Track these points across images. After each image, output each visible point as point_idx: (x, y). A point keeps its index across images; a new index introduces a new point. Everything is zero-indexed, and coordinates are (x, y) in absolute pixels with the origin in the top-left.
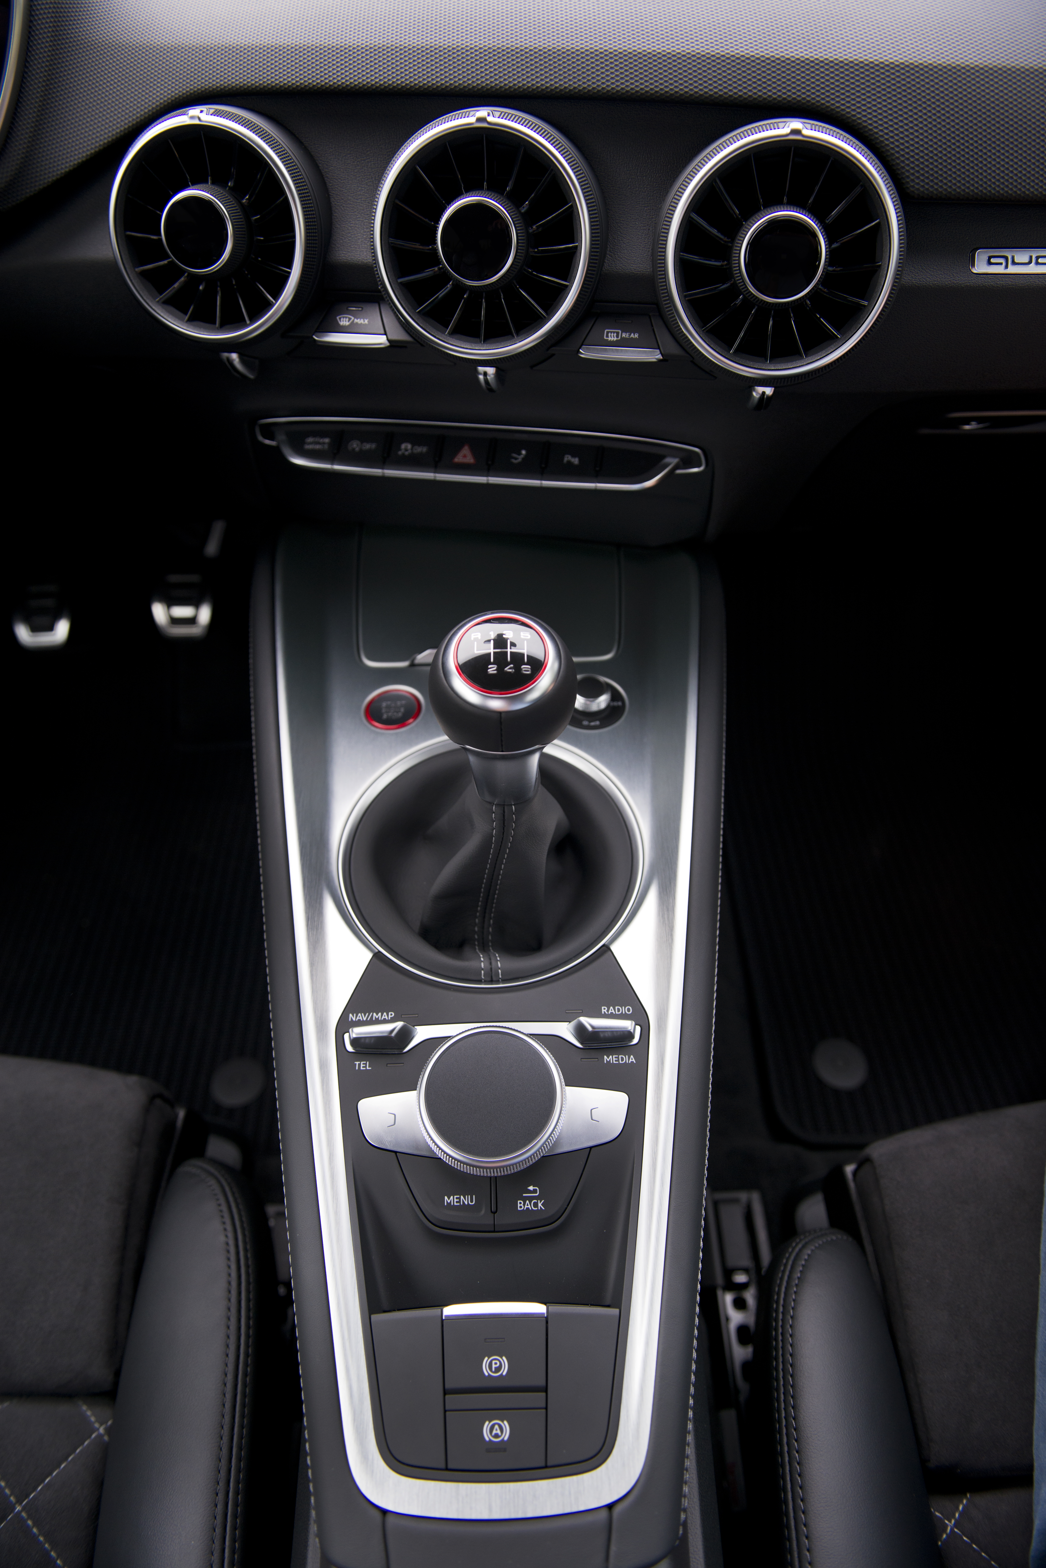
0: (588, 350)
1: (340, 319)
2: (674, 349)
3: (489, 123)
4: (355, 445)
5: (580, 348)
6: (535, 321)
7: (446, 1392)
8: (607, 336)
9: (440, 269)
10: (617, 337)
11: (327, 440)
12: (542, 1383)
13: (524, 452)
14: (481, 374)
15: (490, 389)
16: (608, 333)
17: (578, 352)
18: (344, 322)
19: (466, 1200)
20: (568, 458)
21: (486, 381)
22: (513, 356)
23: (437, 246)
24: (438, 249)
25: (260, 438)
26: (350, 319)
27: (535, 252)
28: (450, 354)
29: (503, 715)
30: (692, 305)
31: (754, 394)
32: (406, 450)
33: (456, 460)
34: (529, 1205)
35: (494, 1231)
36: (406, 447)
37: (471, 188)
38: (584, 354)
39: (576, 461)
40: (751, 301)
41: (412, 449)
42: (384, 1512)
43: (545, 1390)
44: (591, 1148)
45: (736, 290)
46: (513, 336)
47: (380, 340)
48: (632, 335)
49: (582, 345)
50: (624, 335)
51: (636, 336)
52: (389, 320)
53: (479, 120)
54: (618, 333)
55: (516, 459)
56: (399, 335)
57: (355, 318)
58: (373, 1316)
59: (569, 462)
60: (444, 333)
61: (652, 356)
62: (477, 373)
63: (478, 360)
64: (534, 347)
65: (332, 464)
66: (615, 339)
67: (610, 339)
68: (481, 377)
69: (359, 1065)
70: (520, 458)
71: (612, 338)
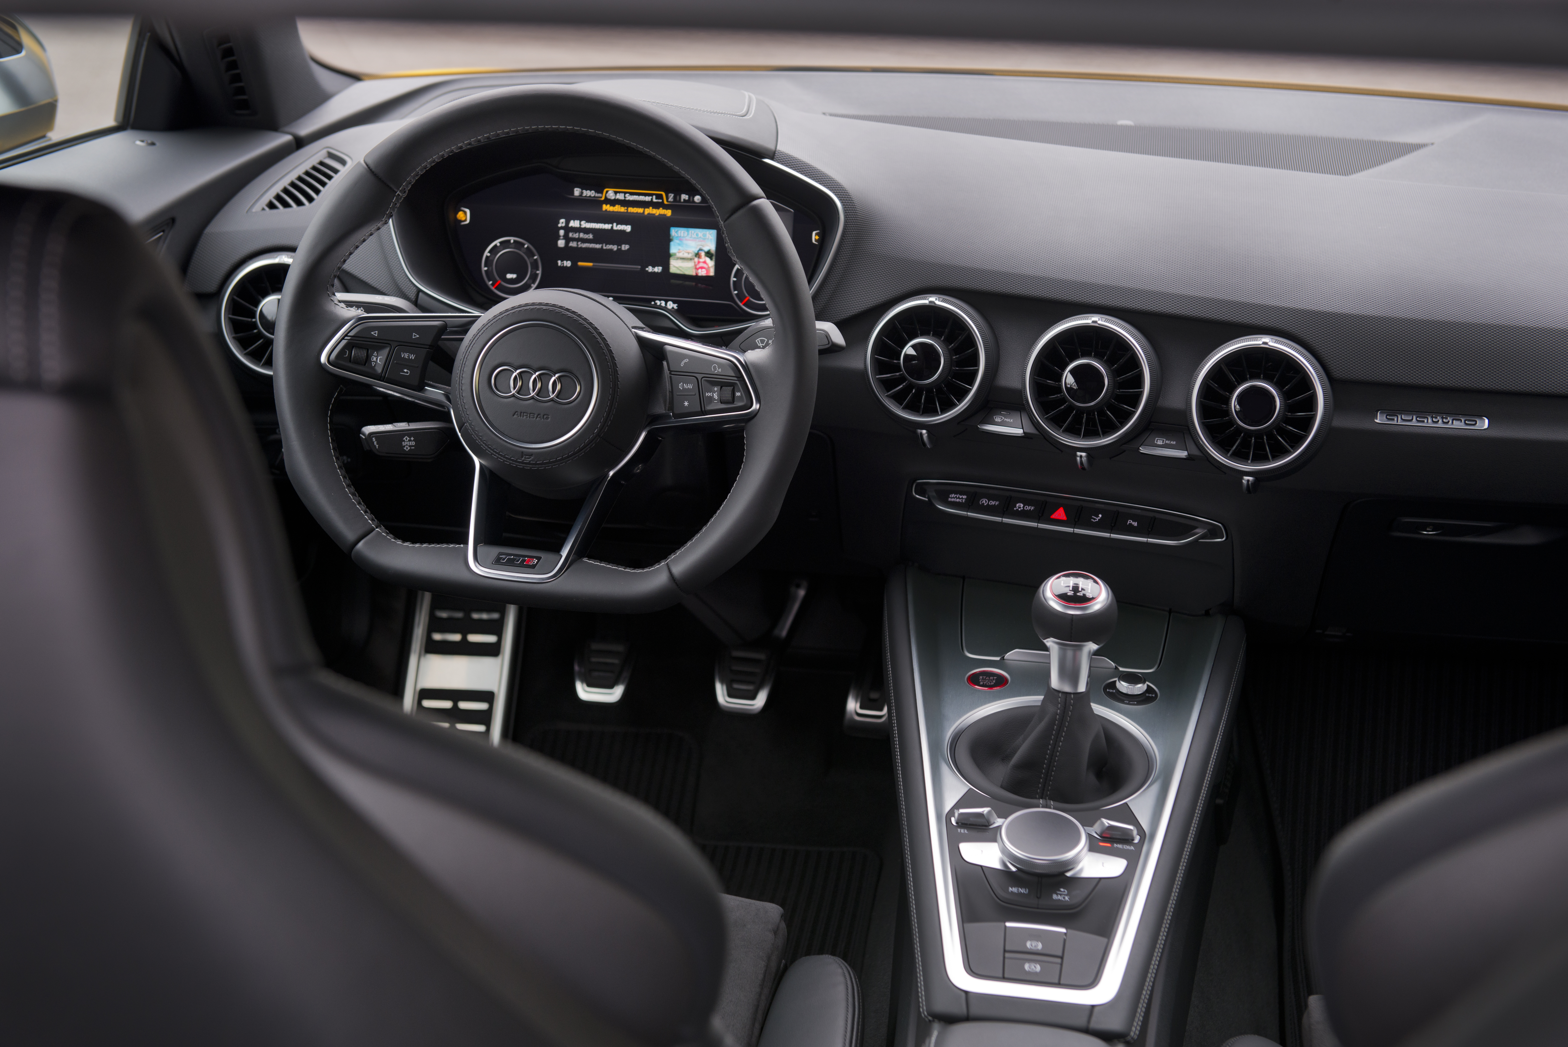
0: (1145, 449)
1: (996, 418)
2: (1195, 452)
3: (1099, 324)
4: (984, 501)
5: (1140, 447)
6: (1114, 429)
7: (1005, 951)
8: (1157, 442)
9: (1061, 396)
10: (1163, 442)
11: (965, 497)
12: (1060, 954)
13: (1100, 516)
14: (1078, 456)
15: (1083, 469)
16: (1157, 440)
17: (1139, 449)
18: (998, 419)
19: (1022, 891)
20: (1130, 522)
21: (1081, 461)
22: (1099, 447)
23: (1062, 383)
24: (1062, 385)
25: (914, 494)
26: (1002, 418)
27: (1118, 392)
28: (1062, 443)
29: (1074, 616)
30: (1206, 427)
31: (1244, 481)
32: (1020, 508)
33: (1053, 516)
34: (1060, 897)
35: (1038, 908)
36: (1020, 506)
37: (1085, 355)
38: (1143, 450)
39: (1135, 524)
40: (1239, 430)
41: (1023, 507)
42: (966, 992)
43: (1062, 958)
44: (1100, 879)
45: (1232, 422)
46: (1100, 436)
47: (1019, 432)
48: (1172, 442)
49: (1141, 445)
50: (1167, 442)
51: (1174, 443)
52: (1026, 421)
53: (1093, 322)
54: (1163, 441)
55: (1095, 519)
56: (1031, 430)
57: (1005, 418)
58: (965, 925)
59: (1130, 524)
60: (1059, 430)
61: (1183, 454)
62: (1076, 456)
63: (1078, 447)
64: (1112, 443)
65: (967, 512)
66: (1162, 443)
67: (1158, 443)
68: (1078, 459)
69: (960, 831)
70: (1098, 519)
71: (1160, 442)
